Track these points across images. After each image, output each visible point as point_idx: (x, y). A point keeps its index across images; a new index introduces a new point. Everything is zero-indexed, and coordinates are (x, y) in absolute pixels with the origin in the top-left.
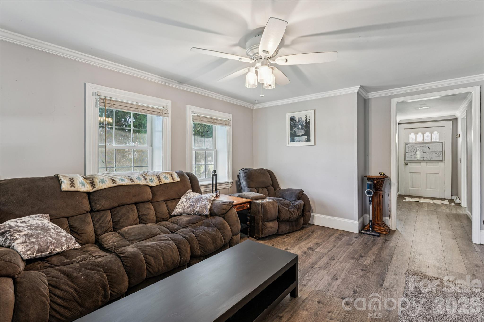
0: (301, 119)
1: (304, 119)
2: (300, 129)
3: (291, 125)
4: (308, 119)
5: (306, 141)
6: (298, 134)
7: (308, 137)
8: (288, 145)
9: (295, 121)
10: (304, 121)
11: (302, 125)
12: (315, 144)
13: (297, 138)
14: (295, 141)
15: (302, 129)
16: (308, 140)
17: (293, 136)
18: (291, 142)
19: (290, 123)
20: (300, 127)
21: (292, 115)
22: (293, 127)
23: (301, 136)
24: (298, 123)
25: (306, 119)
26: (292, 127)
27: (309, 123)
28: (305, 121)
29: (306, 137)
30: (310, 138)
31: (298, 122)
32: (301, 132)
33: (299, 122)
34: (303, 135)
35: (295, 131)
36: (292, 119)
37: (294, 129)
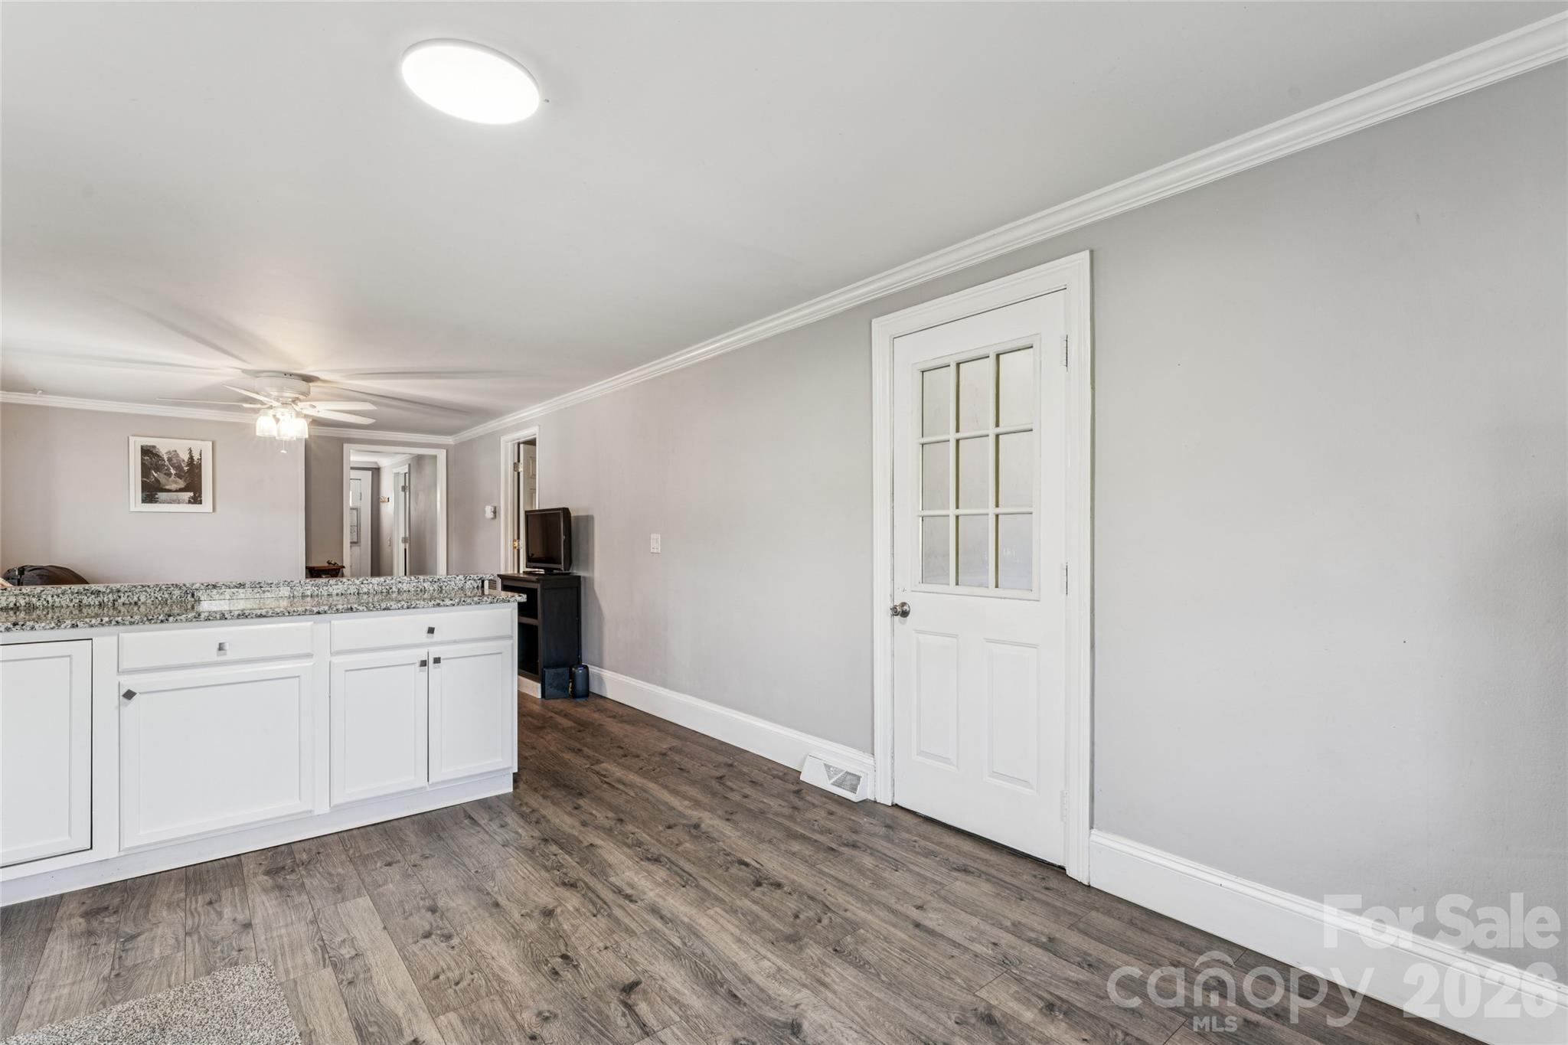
0: (177, 455)
1: (185, 457)
2: (173, 477)
3: (143, 464)
4: (196, 457)
5: (190, 502)
6: (167, 487)
7: (194, 495)
8: (133, 508)
9: (159, 456)
10: (184, 461)
11: (178, 468)
12: (214, 510)
13: (161, 495)
14: (156, 502)
15: (178, 476)
16: (196, 500)
17: (151, 492)
18: (144, 501)
19: (142, 459)
20: (173, 471)
21: (149, 442)
22: (150, 469)
23: (176, 491)
24: (167, 463)
25: (191, 458)
26: (146, 470)
27: (199, 466)
28: (186, 460)
29: (192, 494)
30: (200, 496)
31: (166, 459)
32: (176, 483)
33: (170, 460)
34: (181, 490)
35: (156, 478)
36: (147, 452)
37: (156, 475)
